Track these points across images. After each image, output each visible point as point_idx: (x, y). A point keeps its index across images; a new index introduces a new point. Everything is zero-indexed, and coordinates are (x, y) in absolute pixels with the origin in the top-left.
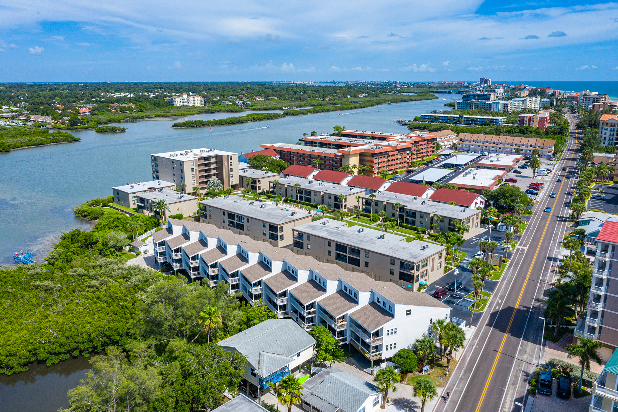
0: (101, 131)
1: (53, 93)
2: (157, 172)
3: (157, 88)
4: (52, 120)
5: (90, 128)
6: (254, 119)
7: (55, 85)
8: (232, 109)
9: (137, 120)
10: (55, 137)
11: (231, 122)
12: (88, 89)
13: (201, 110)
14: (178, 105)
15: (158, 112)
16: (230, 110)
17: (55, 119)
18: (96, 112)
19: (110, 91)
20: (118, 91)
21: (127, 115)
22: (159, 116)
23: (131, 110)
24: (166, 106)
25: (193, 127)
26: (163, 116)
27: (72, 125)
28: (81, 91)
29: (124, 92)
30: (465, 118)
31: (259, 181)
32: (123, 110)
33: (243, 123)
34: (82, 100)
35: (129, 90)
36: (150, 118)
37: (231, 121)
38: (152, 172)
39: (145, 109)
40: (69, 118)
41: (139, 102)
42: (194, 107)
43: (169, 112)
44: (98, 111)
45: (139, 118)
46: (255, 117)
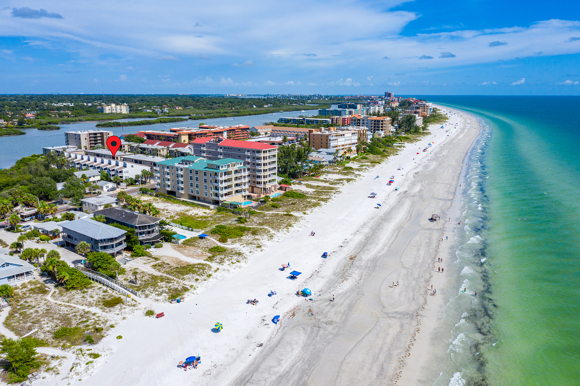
0: (41, 129)
1: (3, 103)
2: (68, 141)
3: (96, 99)
4: (4, 121)
5: (34, 127)
6: (161, 122)
7: (3, 96)
8: (149, 115)
9: (72, 122)
10: (8, 131)
11: (142, 124)
12: (34, 100)
13: (125, 116)
14: (107, 112)
15: (90, 117)
16: (148, 116)
17: (7, 121)
18: (39, 117)
19: (53, 101)
20: (61, 102)
21: (64, 119)
22: (89, 120)
23: (68, 116)
24: (97, 113)
25: (111, 126)
26: (93, 120)
27: (19, 125)
28: (27, 101)
29: (66, 102)
30: (306, 120)
31: (124, 146)
32: (61, 116)
33: (151, 124)
34: (28, 108)
35: (70, 100)
36: (82, 121)
37: (141, 122)
38: (65, 142)
39: (79, 114)
40: (18, 120)
41: (76, 110)
42: (121, 114)
43: (98, 117)
44: (41, 116)
45: (73, 121)
46: (162, 120)
